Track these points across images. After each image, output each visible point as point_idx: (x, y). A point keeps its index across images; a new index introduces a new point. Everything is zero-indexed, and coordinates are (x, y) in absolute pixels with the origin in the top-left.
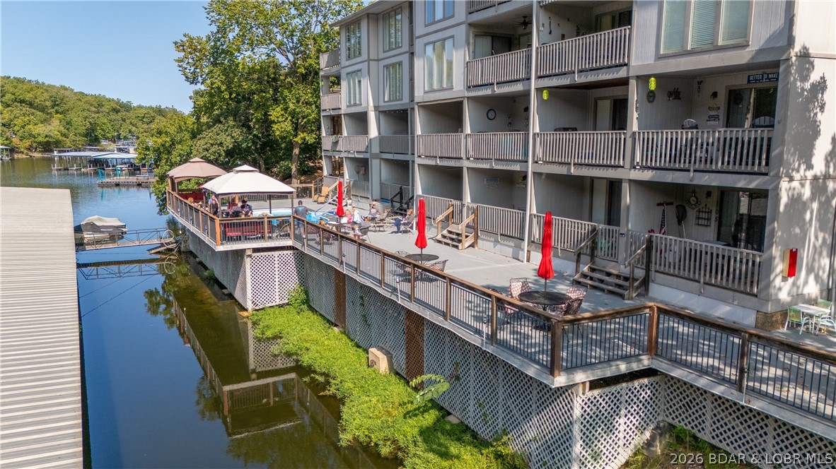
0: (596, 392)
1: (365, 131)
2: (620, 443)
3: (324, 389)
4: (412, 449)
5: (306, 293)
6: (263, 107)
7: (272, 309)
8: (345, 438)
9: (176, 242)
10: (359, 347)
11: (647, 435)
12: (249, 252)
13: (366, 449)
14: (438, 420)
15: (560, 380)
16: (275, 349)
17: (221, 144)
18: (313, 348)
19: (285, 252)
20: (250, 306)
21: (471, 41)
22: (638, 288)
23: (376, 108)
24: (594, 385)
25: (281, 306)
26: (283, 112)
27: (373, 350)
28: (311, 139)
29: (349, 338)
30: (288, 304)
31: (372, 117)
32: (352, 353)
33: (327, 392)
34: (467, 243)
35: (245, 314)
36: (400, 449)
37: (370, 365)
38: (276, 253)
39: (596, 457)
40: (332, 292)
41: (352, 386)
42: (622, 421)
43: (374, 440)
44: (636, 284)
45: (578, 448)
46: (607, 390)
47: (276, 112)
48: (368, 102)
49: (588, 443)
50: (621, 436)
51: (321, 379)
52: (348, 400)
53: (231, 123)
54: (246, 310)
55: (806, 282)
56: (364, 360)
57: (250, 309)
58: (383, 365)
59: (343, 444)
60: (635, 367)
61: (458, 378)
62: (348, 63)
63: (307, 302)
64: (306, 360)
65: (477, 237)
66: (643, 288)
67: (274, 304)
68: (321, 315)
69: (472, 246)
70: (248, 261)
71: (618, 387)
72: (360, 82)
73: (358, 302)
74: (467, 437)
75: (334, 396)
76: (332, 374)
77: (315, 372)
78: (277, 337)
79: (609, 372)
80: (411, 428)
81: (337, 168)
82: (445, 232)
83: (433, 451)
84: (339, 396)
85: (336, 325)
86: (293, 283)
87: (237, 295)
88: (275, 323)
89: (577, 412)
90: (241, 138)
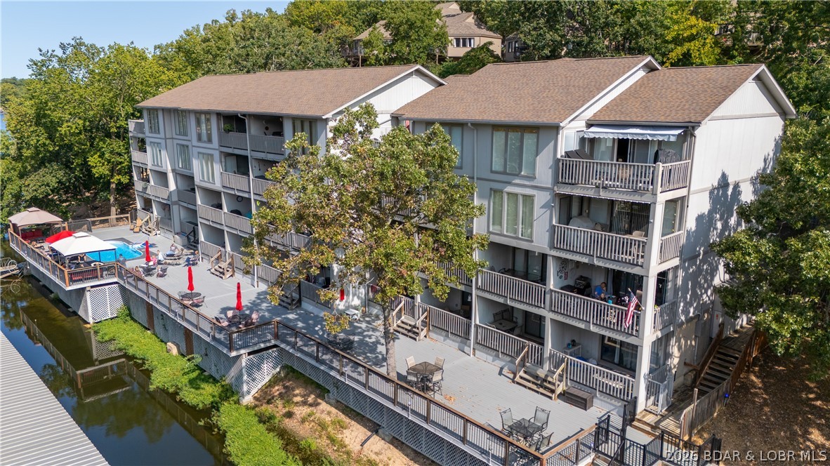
0: (251, 356)
1: (166, 185)
2: (265, 374)
3: (142, 366)
4: (184, 388)
5: (129, 310)
6: (83, 154)
7: (106, 321)
8: (152, 387)
9: (19, 269)
10: (162, 341)
11: (278, 370)
12: (88, 289)
13: (163, 391)
14: (199, 374)
15: (234, 354)
16: (112, 347)
17: (48, 185)
18: (135, 345)
19: (113, 286)
20: (91, 320)
21: (223, 160)
22: (295, 304)
23: (173, 171)
24: (250, 354)
25: (111, 319)
26: (100, 159)
27: (169, 344)
28: (125, 180)
29: (157, 337)
30: (117, 317)
31: (171, 177)
32: (157, 345)
33: (144, 368)
34: (228, 275)
35: (88, 326)
36: (179, 389)
37: (168, 351)
38: (107, 287)
39: (254, 380)
40: (145, 310)
41: (157, 363)
42: (265, 366)
43: (166, 386)
44: (294, 303)
45: (245, 377)
46: (257, 355)
47: (93, 160)
48: (168, 167)
49: (250, 375)
50: (265, 371)
51: (140, 362)
52: (154, 371)
53: (55, 167)
54: (89, 323)
55: (353, 300)
56: (164, 349)
57: (91, 323)
58: (175, 351)
59: (151, 390)
60: (268, 345)
61: (206, 355)
62: (150, 135)
63: (130, 315)
64: (131, 352)
65: (234, 271)
66: (298, 304)
67: (107, 318)
68: (139, 323)
69: (232, 276)
70: (88, 294)
71: (262, 353)
72: (160, 151)
73: (161, 317)
74: (211, 380)
75: (147, 369)
76: (146, 359)
77: (136, 358)
78: (112, 340)
79: (256, 348)
80: (185, 380)
81: (147, 205)
82: (217, 267)
83: (194, 388)
84: (150, 368)
85: (149, 330)
86: (119, 303)
87: (81, 313)
88: (109, 331)
89: (244, 364)
90: (65, 178)
